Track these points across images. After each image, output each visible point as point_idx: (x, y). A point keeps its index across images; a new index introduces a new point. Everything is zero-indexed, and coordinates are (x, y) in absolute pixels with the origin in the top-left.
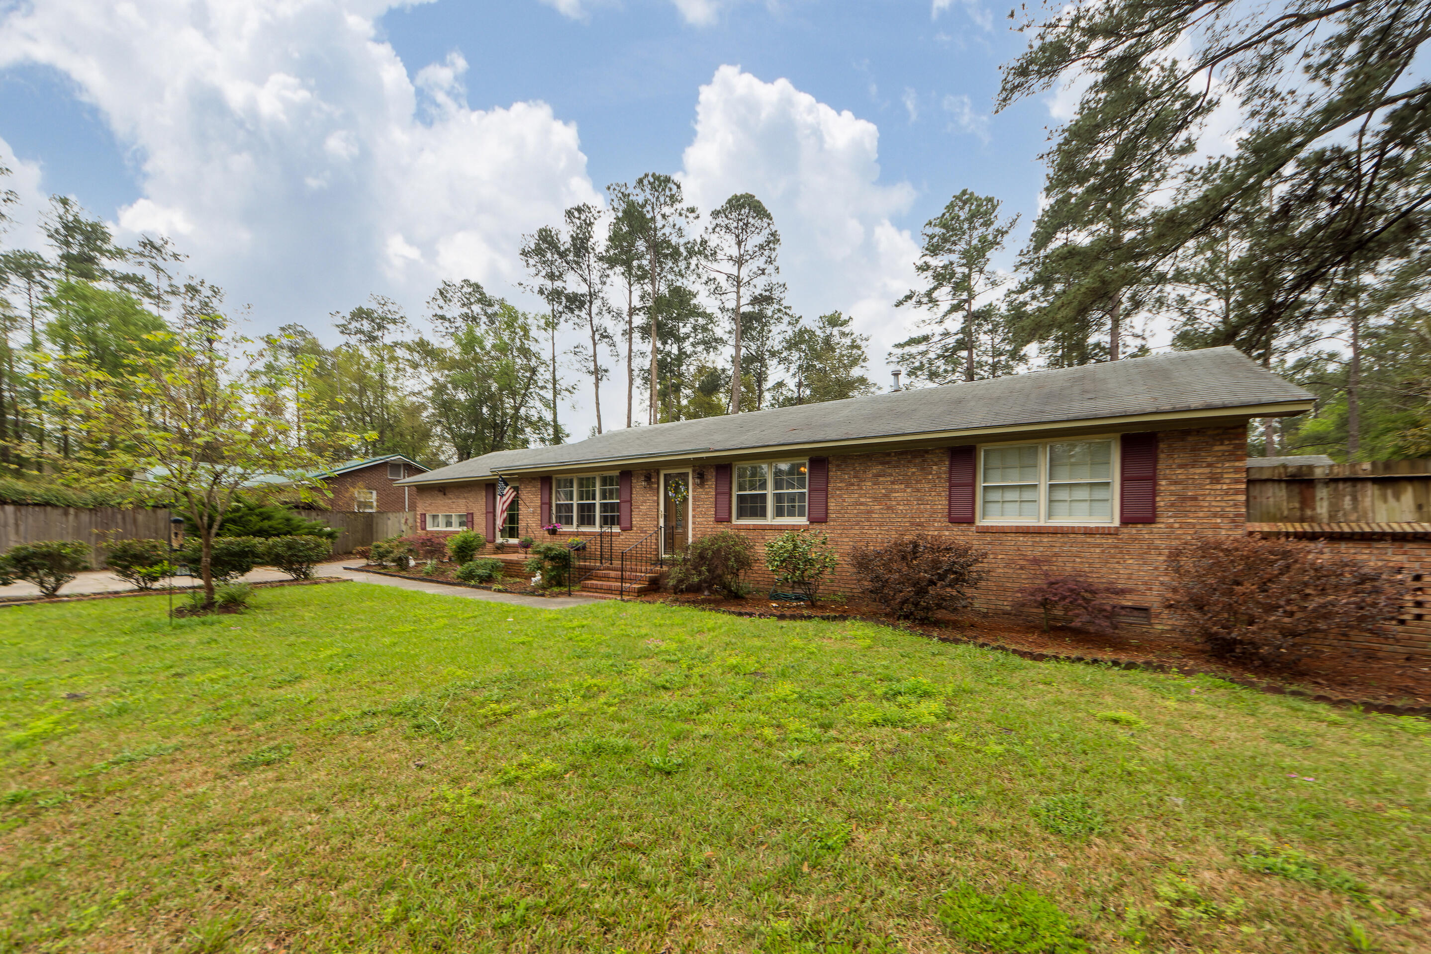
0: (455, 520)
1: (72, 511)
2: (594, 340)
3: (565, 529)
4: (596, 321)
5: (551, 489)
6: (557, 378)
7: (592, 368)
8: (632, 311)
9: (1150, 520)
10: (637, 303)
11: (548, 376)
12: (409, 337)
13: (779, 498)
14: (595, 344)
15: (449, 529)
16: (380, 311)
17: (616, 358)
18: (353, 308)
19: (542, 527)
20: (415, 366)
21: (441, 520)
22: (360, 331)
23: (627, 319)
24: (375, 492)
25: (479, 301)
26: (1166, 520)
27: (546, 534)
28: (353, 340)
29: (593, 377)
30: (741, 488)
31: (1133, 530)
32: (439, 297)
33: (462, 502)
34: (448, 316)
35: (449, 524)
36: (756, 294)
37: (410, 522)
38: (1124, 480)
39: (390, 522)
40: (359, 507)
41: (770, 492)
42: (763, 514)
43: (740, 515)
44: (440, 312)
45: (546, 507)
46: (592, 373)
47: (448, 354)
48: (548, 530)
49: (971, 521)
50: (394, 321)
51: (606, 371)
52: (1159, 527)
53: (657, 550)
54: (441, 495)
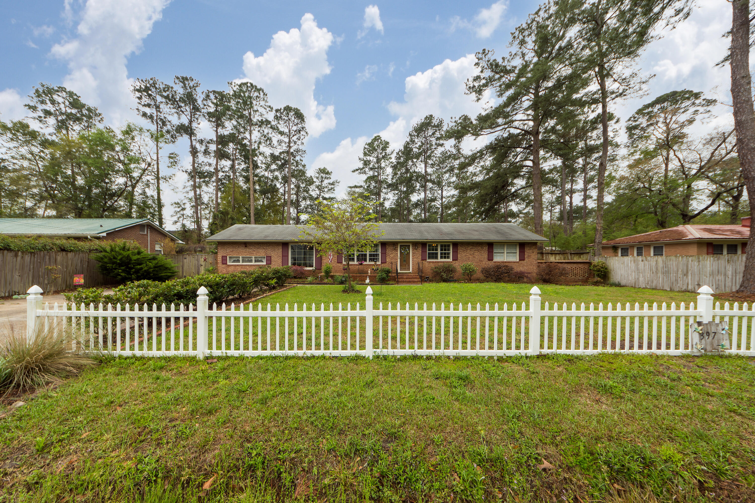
0: (254, 260)
1: (20, 253)
3: (365, 263)
9: (524, 260)
13: (441, 254)
15: (249, 264)
26: (526, 260)
27: (341, 265)
30: (429, 250)
31: (521, 262)
35: (248, 261)
38: (520, 252)
41: (439, 252)
42: (437, 258)
43: (429, 258)
49: (492, 260)
52: (525, 261)
53: (397, 270)
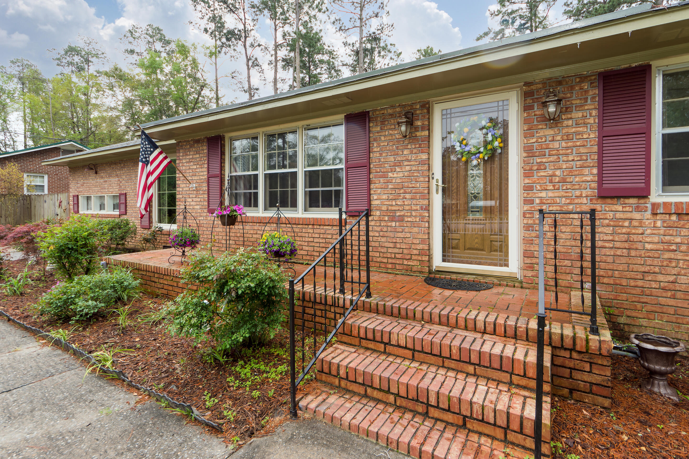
0: (109, 202)
2: (248, 66)
3: (247, 214)
4: (249, 50)
5: (223, 153)
6: (220, 96)
7: (246, 87)
8: (277, 47)
10: (280, 40)
11: (212, 95)
12: (107, 68)
14: (249, 69)
15: (103, 212)
16: (86, 49)
17: (264, 82)
18: (66, 47)
19: (211, 211)
20: (111, 87)
21: (94, 202)
22: (70, 64)
23: (273, 52)
24: (46, 177)
25: (160, 40)
27: (218, 222)
28: (67, 70)
29: (247, 94)
32: (129, 35)
33: (114, 180)
34: (137, 50)
35: (102, 207)
36: (371, 32)
37: (64, 204)
39: (46, 205)
40: (28, 190)
44: (130, 47)
45: (216, 181)
46: (245, 92)
47: (137, 77)
48: (222, 217)
50: (97, 56)
51: (257, 89)
53: (428, 252)
54: (92, 172)
